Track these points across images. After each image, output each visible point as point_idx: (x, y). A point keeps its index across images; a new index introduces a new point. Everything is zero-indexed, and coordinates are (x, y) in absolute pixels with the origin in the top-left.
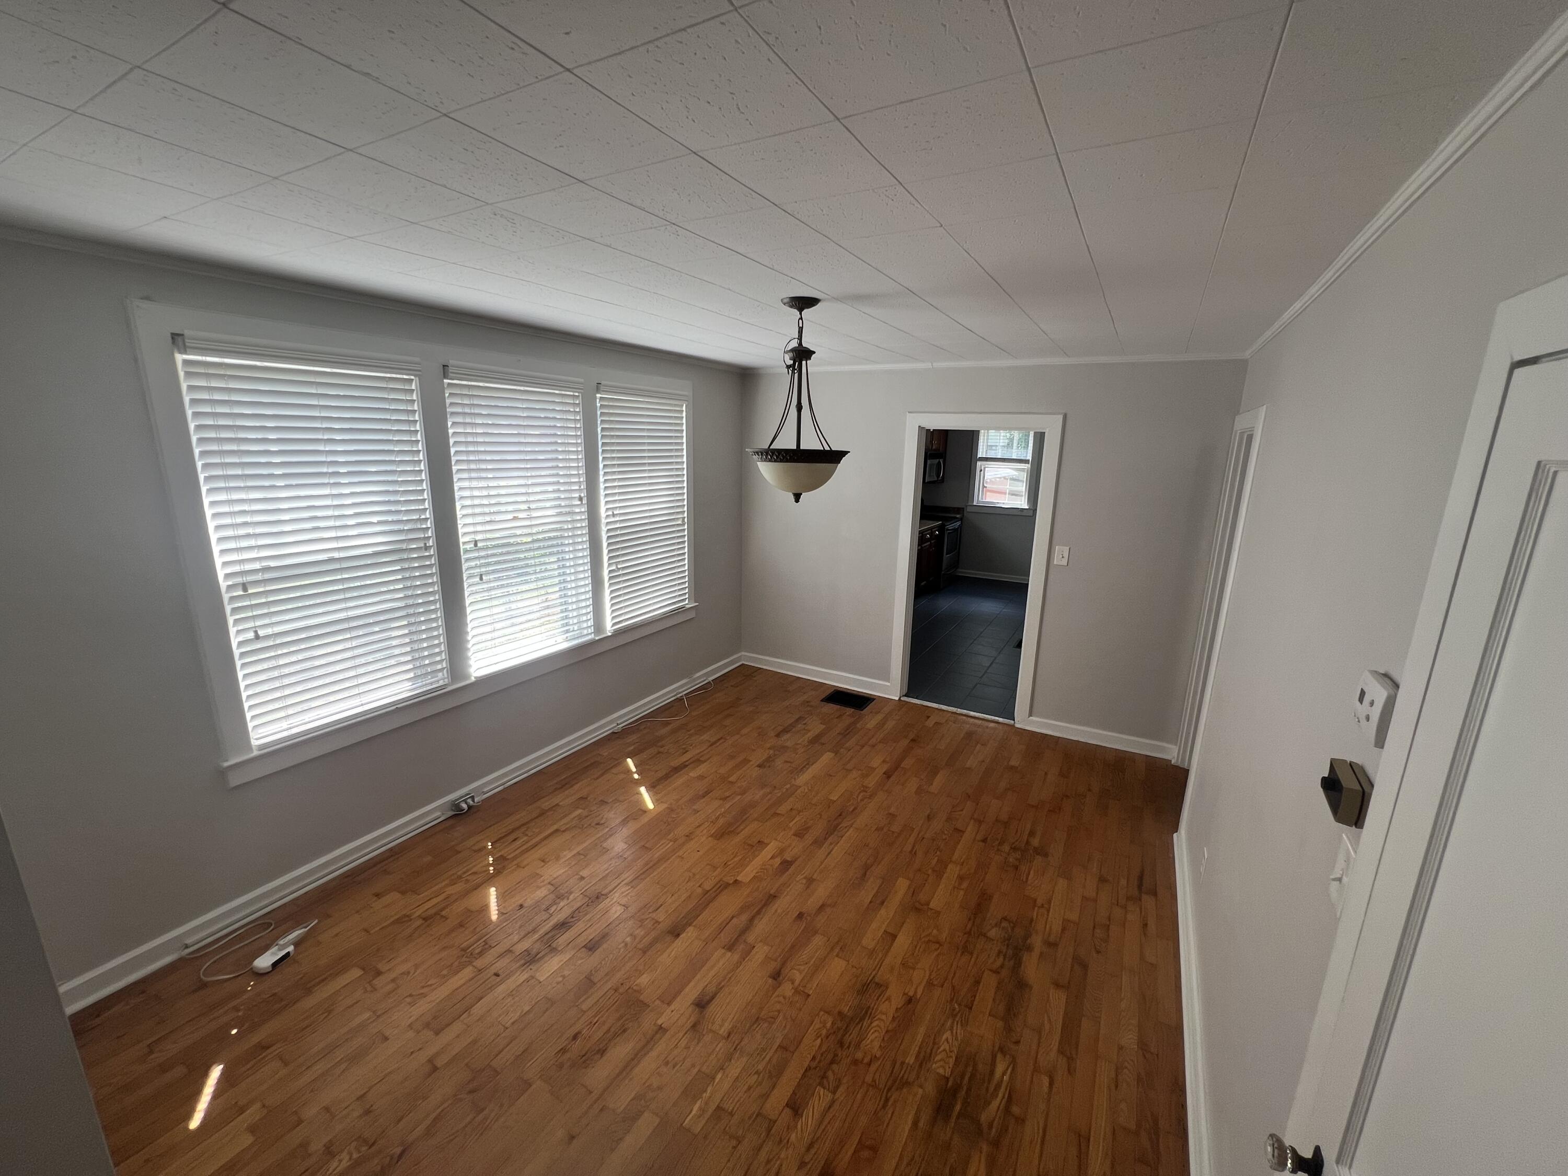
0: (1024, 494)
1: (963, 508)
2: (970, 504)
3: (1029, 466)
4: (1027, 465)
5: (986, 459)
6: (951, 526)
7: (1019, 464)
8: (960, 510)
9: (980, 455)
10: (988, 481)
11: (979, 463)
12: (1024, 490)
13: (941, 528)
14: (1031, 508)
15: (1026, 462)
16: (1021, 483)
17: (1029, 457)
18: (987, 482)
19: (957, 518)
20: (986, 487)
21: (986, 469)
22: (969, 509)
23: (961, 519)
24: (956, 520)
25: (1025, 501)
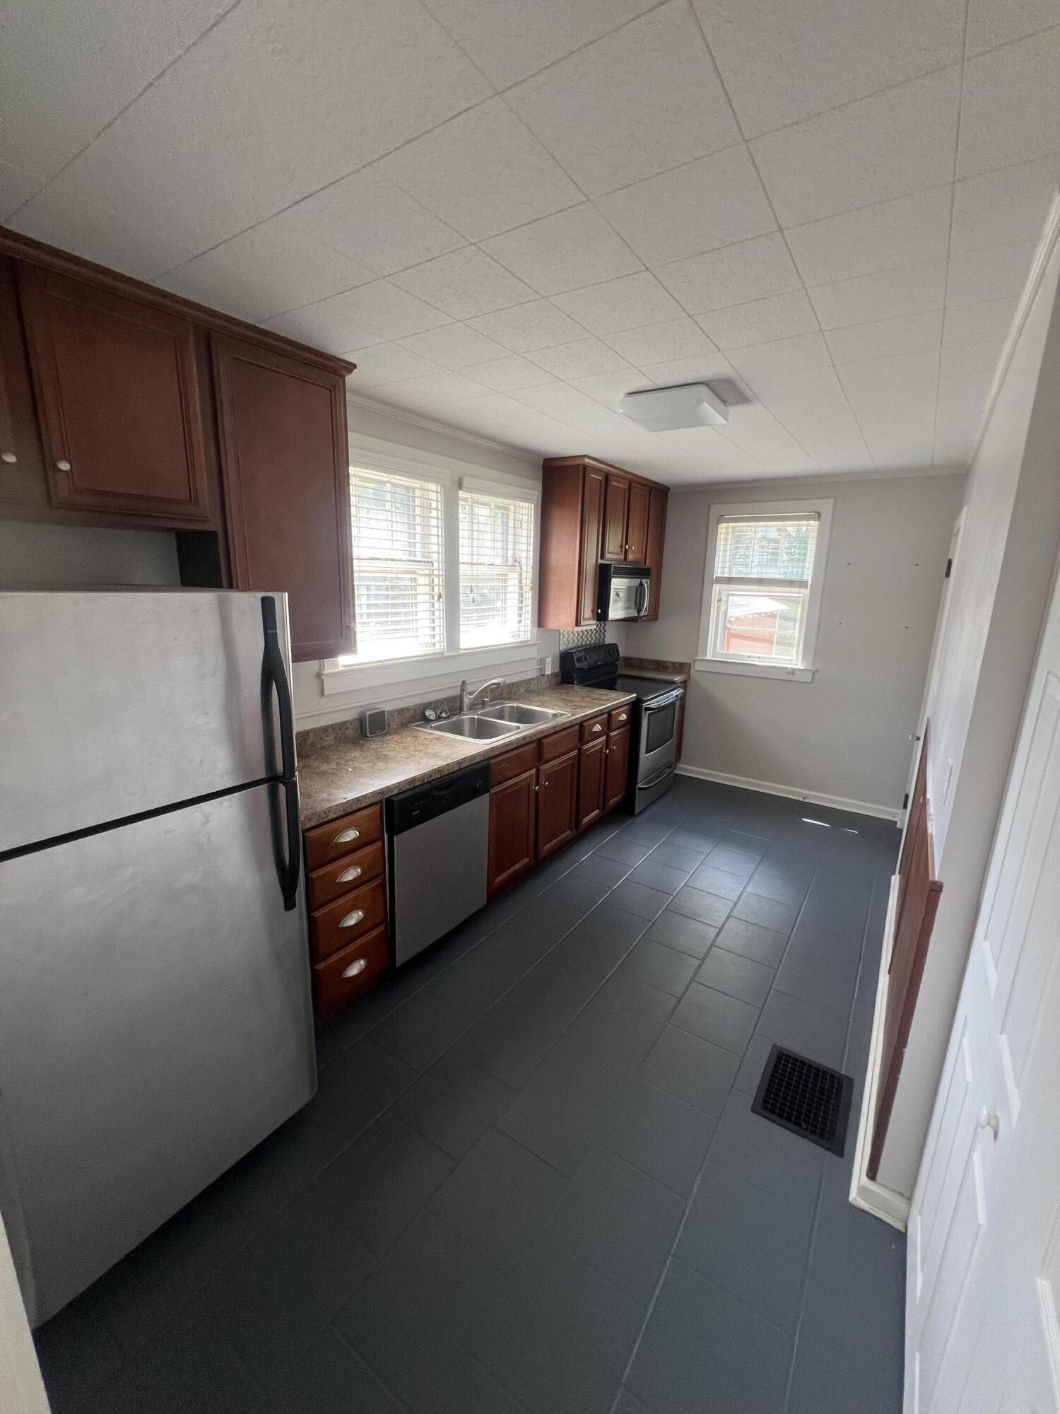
0: (796, 642)
1: (690, 664)
2: (699, 657)
3: (807, 592)
4: (802, 590)
5: (730, 580)
6: (654, 702)
7: (788, 589)
8: (682, 668)
9: (718, 573)
10: (733, 619)
11: (716, 588)
12: (796, 635)
13: (635, 709)
14: (809, 667)
15: (802, 584)
16: (791, 624)
17: (808, 576)
18: (730, 622)
19: (674, 683)
20: (729, 629)
21: (731, 598)
22: (698, 666)
23: (684, 684)
24: (673, 687)
25: (797, 656)
